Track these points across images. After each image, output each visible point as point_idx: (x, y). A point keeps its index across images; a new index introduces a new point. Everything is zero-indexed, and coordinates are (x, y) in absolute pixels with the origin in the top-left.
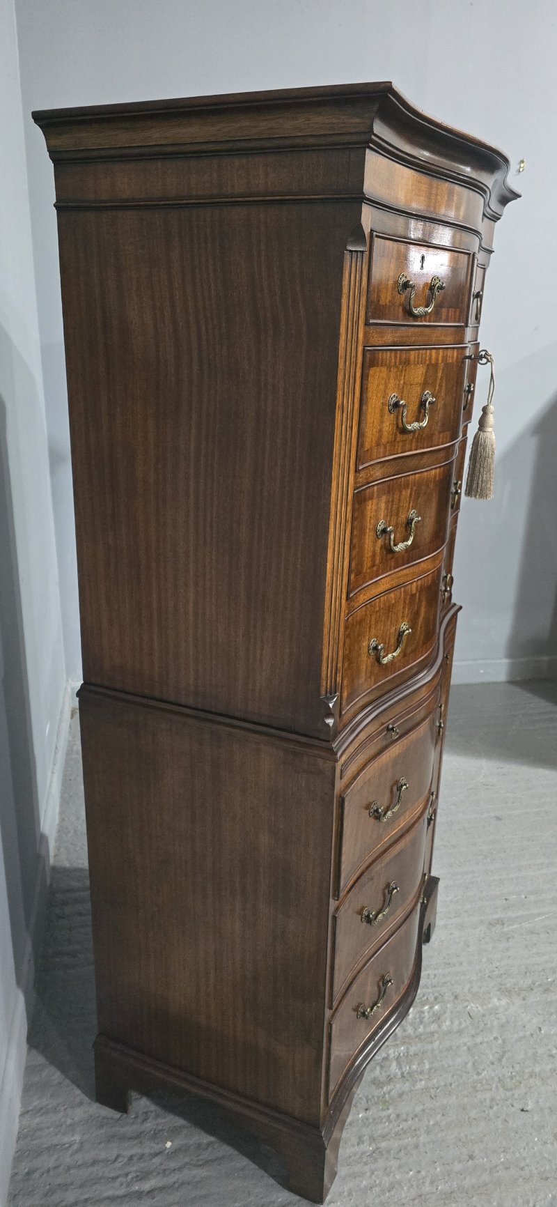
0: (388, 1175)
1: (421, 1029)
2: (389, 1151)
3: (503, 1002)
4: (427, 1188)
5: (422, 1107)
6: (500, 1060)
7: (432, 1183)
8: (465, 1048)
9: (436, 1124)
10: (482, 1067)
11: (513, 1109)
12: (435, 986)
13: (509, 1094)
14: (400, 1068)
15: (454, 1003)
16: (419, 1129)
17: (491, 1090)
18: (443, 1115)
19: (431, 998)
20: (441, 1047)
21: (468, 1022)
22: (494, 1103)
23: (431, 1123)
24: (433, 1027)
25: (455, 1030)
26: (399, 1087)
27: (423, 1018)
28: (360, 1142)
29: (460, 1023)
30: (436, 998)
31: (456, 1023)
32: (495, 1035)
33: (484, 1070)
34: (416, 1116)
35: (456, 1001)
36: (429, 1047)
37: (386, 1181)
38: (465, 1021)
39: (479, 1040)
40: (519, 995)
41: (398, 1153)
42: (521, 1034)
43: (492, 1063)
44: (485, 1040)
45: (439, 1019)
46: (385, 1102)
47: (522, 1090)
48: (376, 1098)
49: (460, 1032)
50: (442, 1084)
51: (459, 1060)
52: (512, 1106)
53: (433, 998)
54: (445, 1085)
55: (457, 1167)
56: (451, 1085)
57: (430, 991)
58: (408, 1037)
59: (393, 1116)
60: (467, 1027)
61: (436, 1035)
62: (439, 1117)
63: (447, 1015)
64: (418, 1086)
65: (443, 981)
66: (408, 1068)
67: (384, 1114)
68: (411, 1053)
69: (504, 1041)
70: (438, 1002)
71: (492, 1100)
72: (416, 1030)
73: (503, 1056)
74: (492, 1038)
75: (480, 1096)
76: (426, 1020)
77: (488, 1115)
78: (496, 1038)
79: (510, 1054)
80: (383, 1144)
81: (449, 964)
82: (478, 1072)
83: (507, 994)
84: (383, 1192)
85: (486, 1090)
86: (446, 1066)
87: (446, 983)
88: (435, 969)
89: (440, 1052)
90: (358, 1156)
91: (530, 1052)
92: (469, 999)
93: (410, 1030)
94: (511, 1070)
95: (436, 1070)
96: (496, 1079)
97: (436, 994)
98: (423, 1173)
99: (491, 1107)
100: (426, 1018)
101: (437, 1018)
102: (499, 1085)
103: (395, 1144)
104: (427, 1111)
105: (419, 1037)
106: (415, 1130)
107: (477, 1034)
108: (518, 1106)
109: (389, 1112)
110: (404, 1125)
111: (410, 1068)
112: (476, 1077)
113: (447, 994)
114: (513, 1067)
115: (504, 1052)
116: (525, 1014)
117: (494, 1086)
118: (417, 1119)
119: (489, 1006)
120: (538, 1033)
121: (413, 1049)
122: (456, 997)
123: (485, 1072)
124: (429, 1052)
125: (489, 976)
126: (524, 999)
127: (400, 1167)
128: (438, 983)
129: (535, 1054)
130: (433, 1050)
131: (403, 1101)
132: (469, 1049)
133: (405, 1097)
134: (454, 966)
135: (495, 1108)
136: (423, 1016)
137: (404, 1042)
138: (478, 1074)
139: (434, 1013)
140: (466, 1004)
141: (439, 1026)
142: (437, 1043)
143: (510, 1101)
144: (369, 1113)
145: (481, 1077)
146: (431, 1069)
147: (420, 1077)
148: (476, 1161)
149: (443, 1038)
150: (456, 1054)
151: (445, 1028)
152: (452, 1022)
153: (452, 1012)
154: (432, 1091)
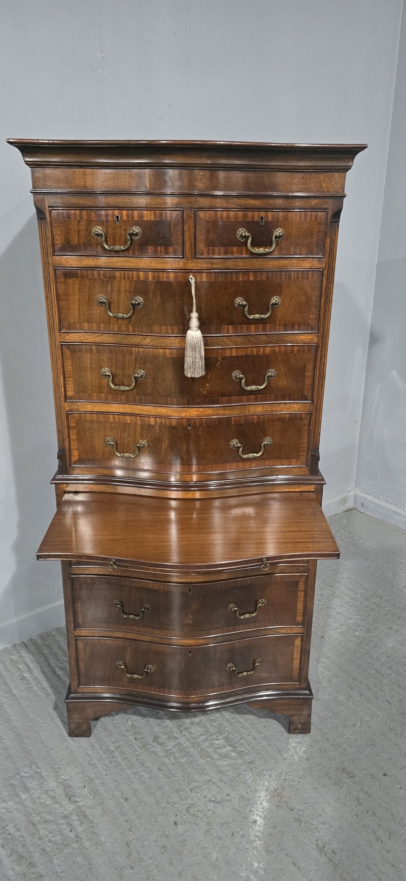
0: (99, 761)
2: (113, 757)
4: (97, 781)
5: (150, 765)
6: (210, 801)
7: (102, 783)
8: (209, 778)
9: (142, 776)
10: (198, 792)
11: (173, 816)
13: (185, 812)
14: (173, 747)
15: (244, 763)
17: (182, 800)
18: (150, 778)
20: (202, 764)
21: (232, 775)
22: (172, 804)
23: (141, 773)
24: (216, 756)
25: (221, 769)
26: (159, 749)
28: (114, 743)
29: (228, 771)
31: (228, 768)
32: (231, 794)
33: (196, 793)
34: (142, 764)
35: (246, 764)
36: (198, 758)
37: (95, 761)
38: (232, 773)
39: (220, 784)
40: (280, 802)
41: (114, 762)
43: (205, 797)
44: (223, 789)
46: (144, 746)
47: (193, 820)
48: (145, 741)
49: (221, 772)
50: (173, 772)
51: (197, 777)
52: (176, 816)
53: (242, 750)
54: (173, 774)
55: (118, 794)
56: (175, 777)
57: (248, 747)
58: (199, 745)
59: (138, 753)
60: (228, 775)
61: (209, 759)
62: (147, 776)
63: (233, 762)
64: (165, 760)
65: (262, 752)
67: (137, 748)
68: (187, 749)
69: (229, 800)
70: (239, 754)
71: (175, 803)
73: (214, 802)
74: (227, 793)
75: (174, 795)
76: (219, 751)
77: (162, 803)
78: (228, 795)
79: (220, 806)
80: (116, 753)
82: (193, 790)
83: (275, 794)
84: (88, 761)
85: (181, 797)
86: (188, 771)
87: (260, 754)
89: (198, 765)
90: (105, 744)
91: (229, 819)
92: (255, 771)
94: (206, 809)
95: (181, 766)
96: (193, 802)
97: (246, 751)
98: (106, 777)
99: (168, 803)
100: (223, 751)
101: (224, 756)
102: (189, 805)
103: (120, 759)
104: (149, 769)
106: (133, 766)
107: (225, 783)
108: (178, 819)
109: (139, 750)
110: (134, 760)
111: (176, 752)
112: (188, 789)
113: (250, 757)
114: (209, 810)
115: (219, 802)
117: (187, 802)
118: (141, 765)
121: (191, 750)
122: (250, 763)
124: (194, 759)
126: (278, 806)
127: (106, 765)
128: (258, 750)
129: (228, 823)
130: (196, 760)
131: (150, 755)
132: (209, 780)
133: (153, 755)
134: (281, 755)
135: (169, 806)
136: (222, 748)
137: (193, 744)
138: (191, 790)
139: (229, 753)
140: (248, 770)
142: (205, 761)
143: (179, 814)
144: (134, 741)
145: (190, 792)
146: (181, 763)
147: (171, 759)
148: (125, 803)
149: (210, 764)
150: (201, 774)
151: (219, 763)
152: (227, 765)
153: (236, 763)
154: (165, 767)
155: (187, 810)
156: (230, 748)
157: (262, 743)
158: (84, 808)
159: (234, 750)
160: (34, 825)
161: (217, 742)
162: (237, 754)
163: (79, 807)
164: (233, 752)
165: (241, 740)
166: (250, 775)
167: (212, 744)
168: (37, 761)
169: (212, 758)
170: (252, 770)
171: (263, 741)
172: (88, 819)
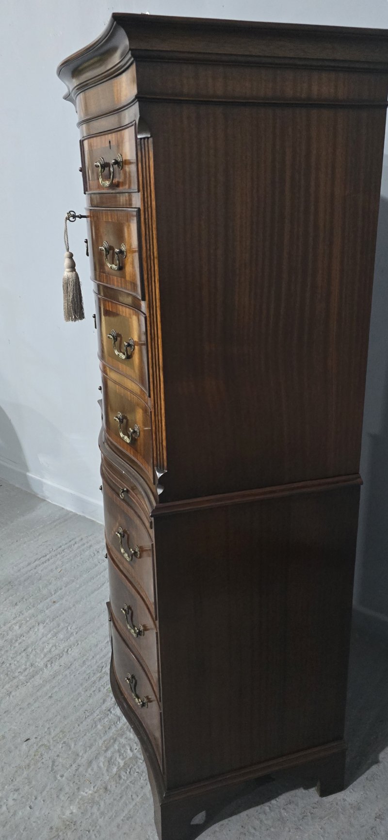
0: (88, 666)
1: (116, 747)
2: (94, 674)
3: (68, 813)
4: (67, 672)
5: (89, 703)
6: (54, 762)
7: (66, 676)
8: (81, 754)
9: (76, 700)
10: (63, 749)
11: (35, 736)
12: (127, 788)
13: (40, 744)
15: (105, 783)
16: (85, 692)
17: (53, 738)
18: (75, 706)
19: (123, 774)
20: (97, 744)
21: (87, 775)
22: (48, 732)
23: (79, 699)
24: (109, 754)
25: (94, 762)
26: (108, 703)
27: (120, 756)
29: (92, 770)
30: (120, 777)
31: (95, 769)
32: (64, 778)
33: (62, 747)
34: (90, 696)
35: (104, 785)
36: (104, 739)
37: (88, 663)
38: (90, 774)
39: (74, 766)
40: (57, 829)
41: (89, 676)
42: (45, 793)
43: (58, 756)
44: (69, 770)
45: (109, 762)
47: (32, 752)
49: (90, 763)
50: (84, 722)
51: (81, 743)
53: (123, 777)
54: (82, 722)
55: (56, 689)
56: (79, 725)
57: (128, 782)
58: (122, 735)
59: (102, 690)
60: (86, 771)
61: (104, 748)
62: (77, 704)
63: (104, 772)
64: (97, 712)
65: (124, 798)
66: (110, 717)
68: (113, 727)
69: (55, 778)
70: (116, 774)
71: (50, 734)
72: (120, 743)
73: (53, 765)
74: (65, 775)
75: (58, 730)
76: (117, 755)
77: (49, 723)
78: (62, 776)
79: (48, 771)
80: (99, 675)
81: (128, 819)
82: (65, 743)
83: (68, 823)
84: (87, 659)
85: (56, 736)
86: (87, 734)
87: (121, 797)
88: (136, 804)
89: (95, 740)
91: (34, 783)
92: (96, 795)
93: (123, 740)
94: (43, 760)
95: (92, 726)
96: (52, 748)
97: (121, 781)
98: (72, 676)
99: (49, 728)
100: (118, 759)
101: (110, 762)
102: (48, 744)
103: (93, 679)
104: (85, 703)
105: (115, 740)
106: (87, 690)
107: (77, 770)
108: (33, 740)
109: (105, 690)
110: (93, 689)
112: (65, 739)
113: (114, 787)
114: (43, 763)
115: (52, 770)
116: (47, 813)
117: (51, 741)
119: (77, 800)
120: (31, 804)
121: (114, 729)
122: (106, 789)
123: (60, 747)
124: (102, 735)
125: (89, 831)
126: (51, 828)
127: (85, 672)
128: (126, 794)
129: (30, 782)
130: (101, 738)
132: (78, 755)
133: (102, 701)
134: (122, 820)
135: (46, 729)
136: (121, 757)
137: (121, 730)
138: (64, 743)
139: (115, 765)
140: (96, 788)
141: (106, 757)
142: (100, 745)
143: (38, 739)
145: (62, 742)
146: (96, 726)
147: (99, 716)
148: (47, 697)
149: (98, 751)
150: (84, 746)
151: (102, 759)
152: (99, 767)
153: (103, 775)
154: (88, 714)
155: (42, 745)
156: (122, 763)
157: (137, 796)
158: (41, 673)
159: (119, 769)
160: (24, 650)
161: (129, 751)
162: (115, 773)
163: (42, 670)
164: (118, 768)
165: (136, 774)
166: (90, 792)
167: (124, 746)
168: (83, 630)
169: (106, 751)
170: (96, 792)
171: (140, 797)
172: (30, 679)
